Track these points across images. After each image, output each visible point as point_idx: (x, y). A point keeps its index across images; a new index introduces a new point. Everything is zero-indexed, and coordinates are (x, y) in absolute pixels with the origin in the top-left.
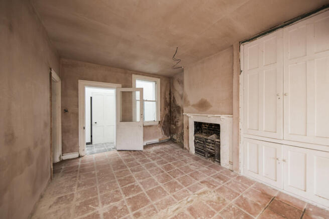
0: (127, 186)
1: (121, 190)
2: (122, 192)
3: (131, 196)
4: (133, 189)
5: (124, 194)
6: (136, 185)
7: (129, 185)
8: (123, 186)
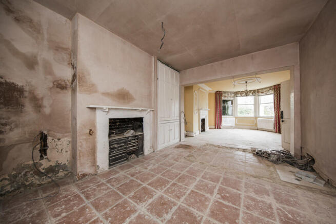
0: (230, 204)
1: (242, 204)
2: (242, 201)
3: (235, 191)
4: (228, 195)
5: (240, 197)
6: (219, 196)
7: (226, 203)
8: (236, 209)
